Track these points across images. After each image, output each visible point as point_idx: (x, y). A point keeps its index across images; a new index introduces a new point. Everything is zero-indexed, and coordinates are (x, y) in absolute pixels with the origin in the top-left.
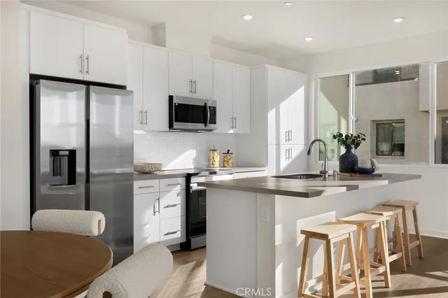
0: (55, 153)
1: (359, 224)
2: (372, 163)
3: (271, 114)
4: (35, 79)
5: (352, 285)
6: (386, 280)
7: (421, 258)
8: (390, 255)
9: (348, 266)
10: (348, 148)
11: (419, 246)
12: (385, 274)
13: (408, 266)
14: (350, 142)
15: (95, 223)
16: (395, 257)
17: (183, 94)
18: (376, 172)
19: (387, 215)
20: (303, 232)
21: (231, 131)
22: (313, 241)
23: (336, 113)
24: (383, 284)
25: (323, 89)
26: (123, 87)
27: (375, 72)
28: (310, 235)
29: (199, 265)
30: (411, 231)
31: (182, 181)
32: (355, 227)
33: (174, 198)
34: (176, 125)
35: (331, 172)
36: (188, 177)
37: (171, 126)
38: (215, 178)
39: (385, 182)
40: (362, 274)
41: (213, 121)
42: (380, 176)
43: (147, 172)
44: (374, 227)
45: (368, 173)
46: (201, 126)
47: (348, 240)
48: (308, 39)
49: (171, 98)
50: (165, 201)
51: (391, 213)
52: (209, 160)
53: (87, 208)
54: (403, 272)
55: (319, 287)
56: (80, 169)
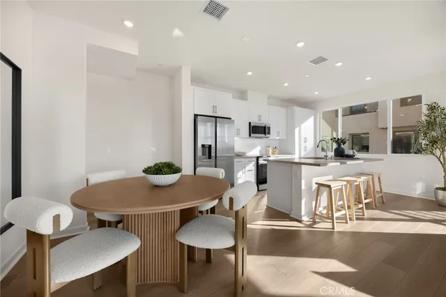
0: (203, 146)
1: (348, 181)
2: (354, 152)
3: (297, 130)
4: (196, 116)
5: (343, 212)
6: (363, 212)
7: (383, 203)
8: (365, 199)
9: (341, 203)
10: (339, 145)
11: (382, 197)
12: (362, 208)
13: (376, 206)
14: (340, 142)
15: (221, 173)
16: (367, 201)
17: (255, 122)
18: (356, 157)
19: (363, 178)
20: (316, 183)
21: (277, 138)
22: (322, 188)
23: (330, 129)
24: (361, 214)
25: (323, 118)
26: (230, 119)
27: (351, 107)
28: (320, 185)
29: (263, 197)
30: (377, 189)
31: (255, 159)
32: (345, 183)
33: (252, 166)
34: (252, 135)
35: (330, 156)
36: (258, 158)
37: (250, 135)
38: (270, 158)
39: (362, 161)
40: (349, 207)
41: (269, 133)
42: (358, 159)
43: (239, 155)
44: (356, 184)
45: (351, 157)
46: (263, 135)
47: (342, 189)
48: (316, 93)
49: (250, 123)
50: (247, 168)
51: (365, 178)
52: (267, 151)
53: (216, 167)
54: (373, 209)
55: (325, 212)
56: (213, 154)
